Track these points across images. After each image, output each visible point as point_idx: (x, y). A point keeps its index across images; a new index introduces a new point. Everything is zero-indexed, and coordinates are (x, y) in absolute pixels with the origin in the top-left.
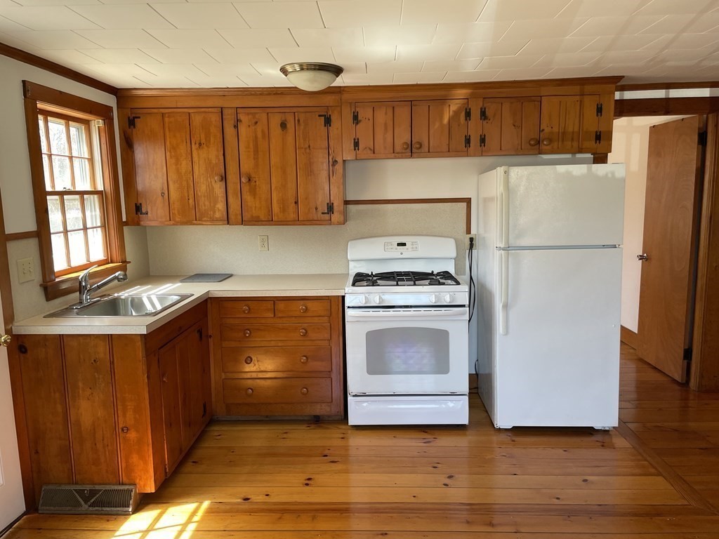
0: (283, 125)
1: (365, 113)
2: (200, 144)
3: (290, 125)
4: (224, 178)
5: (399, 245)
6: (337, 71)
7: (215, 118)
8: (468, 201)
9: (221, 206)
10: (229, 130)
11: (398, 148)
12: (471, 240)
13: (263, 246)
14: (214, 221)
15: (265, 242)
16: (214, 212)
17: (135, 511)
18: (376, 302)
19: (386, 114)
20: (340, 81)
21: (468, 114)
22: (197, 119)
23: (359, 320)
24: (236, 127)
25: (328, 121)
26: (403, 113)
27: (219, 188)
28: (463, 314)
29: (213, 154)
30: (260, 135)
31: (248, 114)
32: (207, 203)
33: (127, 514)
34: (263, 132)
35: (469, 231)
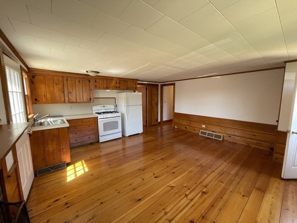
0: (79, 81)
1: (97, 80)
2: (57, 84)
3: (81, 81)
4: (64, 92)
5: (104, 106)
6: (98, 73)
7: (61, 78)
8: (115, 98)
9: (63, 99)
10: (65, 82)
11: (104, 88)
12: (116, 105)
13: (71, 108)
14: (61, 103)
15: (71, 107)
16: (61, 100)
17: (67, 167)
18: (105, 117)
20: (99, 74)
21: (117, 83)
22: (56, 78)
24: (67, 81)
25: (90, 81)
26: (105, 81)
27: (62, 95)
28: (120, 118)
29: (60, 86)
31: (70, 78)
32: (59, 98)
33: (66, 168)
34: (74, 82)
35: (115, 104)
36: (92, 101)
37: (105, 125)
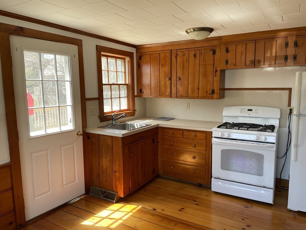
0: (195, 56)
1: (231, 48)
2: (163, 65)
3: (198, 56)
4: (170, 79)
5: (249, 110)
6: (211, 30)
7: (168, 55)
8: (290, 90)
9: (169, 90)
10: (174, 59)
11: (248, 63)
12: (291, 110)
13: (187, 107)
14: (166, 96)
16: (166, 93)
19: (242, 47)
21: (287, 45)
22: (162, 55)
23: (218, 144)
24: (176, 57)
25: (214, 52)
26: (251, 46)
27: (168, 82)
28: (273, 147)
29: (167, 69)
30: (185, 60)
31: (181, 52)
32: (164, 89)
33: (113, 203)
34: (186, 59)
36: (215, 96)
37: (226, 154)
